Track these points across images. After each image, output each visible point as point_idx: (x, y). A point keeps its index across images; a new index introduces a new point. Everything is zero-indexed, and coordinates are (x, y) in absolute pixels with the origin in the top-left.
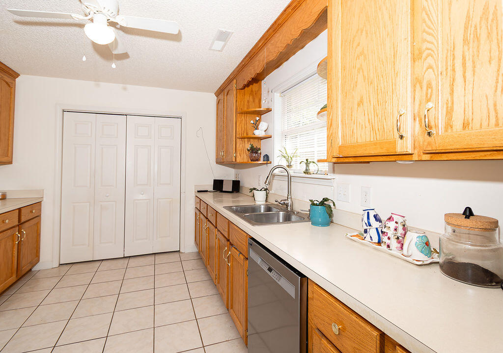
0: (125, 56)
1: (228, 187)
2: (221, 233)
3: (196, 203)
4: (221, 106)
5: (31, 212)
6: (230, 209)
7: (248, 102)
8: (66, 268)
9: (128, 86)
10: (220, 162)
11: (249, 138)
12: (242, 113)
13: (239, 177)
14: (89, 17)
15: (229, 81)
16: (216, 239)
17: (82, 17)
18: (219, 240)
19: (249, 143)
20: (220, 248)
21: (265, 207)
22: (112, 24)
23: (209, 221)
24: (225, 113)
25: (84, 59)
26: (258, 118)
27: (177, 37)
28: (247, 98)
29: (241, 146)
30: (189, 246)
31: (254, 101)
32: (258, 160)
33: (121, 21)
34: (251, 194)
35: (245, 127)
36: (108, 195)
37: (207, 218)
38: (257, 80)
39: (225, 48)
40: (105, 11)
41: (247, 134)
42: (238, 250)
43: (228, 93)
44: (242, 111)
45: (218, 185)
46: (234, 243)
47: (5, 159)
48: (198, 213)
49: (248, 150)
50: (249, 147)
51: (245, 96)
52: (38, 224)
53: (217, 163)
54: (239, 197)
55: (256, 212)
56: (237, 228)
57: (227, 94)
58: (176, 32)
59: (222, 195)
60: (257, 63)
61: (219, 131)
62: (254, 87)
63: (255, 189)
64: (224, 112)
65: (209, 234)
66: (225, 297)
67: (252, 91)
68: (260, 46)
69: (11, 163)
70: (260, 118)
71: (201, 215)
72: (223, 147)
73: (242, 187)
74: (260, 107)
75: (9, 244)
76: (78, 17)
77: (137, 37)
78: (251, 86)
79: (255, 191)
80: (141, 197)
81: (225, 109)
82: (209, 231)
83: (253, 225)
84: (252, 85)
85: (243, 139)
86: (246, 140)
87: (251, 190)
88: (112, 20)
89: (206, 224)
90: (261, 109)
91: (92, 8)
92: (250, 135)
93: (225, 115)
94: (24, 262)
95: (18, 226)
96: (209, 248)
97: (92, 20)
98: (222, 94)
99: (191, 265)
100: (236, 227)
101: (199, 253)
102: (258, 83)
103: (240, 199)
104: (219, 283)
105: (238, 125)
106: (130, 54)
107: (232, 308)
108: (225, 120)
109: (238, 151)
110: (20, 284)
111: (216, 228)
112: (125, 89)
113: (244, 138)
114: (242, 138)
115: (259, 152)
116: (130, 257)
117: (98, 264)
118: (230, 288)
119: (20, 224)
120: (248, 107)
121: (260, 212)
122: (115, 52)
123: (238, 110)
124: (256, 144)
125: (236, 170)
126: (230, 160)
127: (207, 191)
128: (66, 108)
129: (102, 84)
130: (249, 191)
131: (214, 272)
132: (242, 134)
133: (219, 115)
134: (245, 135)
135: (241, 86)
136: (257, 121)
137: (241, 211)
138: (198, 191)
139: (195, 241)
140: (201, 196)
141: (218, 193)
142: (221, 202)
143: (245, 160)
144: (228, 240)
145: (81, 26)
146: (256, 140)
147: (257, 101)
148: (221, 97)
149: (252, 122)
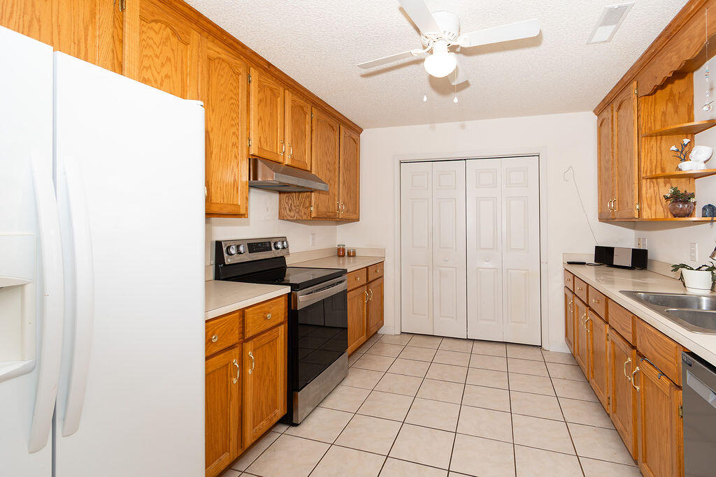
0: (466, 85)
1: (623, 259)
2: (618, 333)
3: (568, 280)
4: (606, 130)
5: (376, 271)
6: (633, 295)
7: (664, 114)
8: (408, 338)
9: (466, 123)
10: (605, 218)
11: (668, 178)
12: (651, 136)
13: (644, 245)
14: (428, 49)
15: (623, 86)
16: (605, 341)
17: (421, 51)
18: (613, 343)
19: (668, 185)
20: (617, 357)
21: (711, 301)
22: (452, 49)
23: (591, 309)
24: (615, 139)
25: (425, 99)
26: (686, 141)
27: (535, 41)
28: (660, 108)
29: (651, 191)
30: (556, 342)
31: (676, 112)
32: (689, 215)
33: (463, 42)
34: (676, 275)
35: (659, 158)
36: (447, 259)
37: (587, 306)
38: (684, 72)
39: (617, 34)
40: (446, 36)
41: (663, 170)
42: (656, 368)
43: (620, 105)
44: (651, 133)
45: (604, 256)
46: (648, 355)
47: (354, 217)
48: (570, 295)
49: (667, 198)
50: (668, 192)
51: (657, 107)
52: (381, 286)
53: (601, 219)
54: (646, 278)
55: (689, 307)
56: (653, 330)
57: (619, 108)
58: (536, 34)
59: (612, 271)
60: (685, 43)
61: (603, 169)
62: (678, 86)
63: (684, 266)
64: (612, 138)
65: (592, 331)
66: (629, 439)
67: (671, 94)
68: (694, 10)
69: (358, 220)
70: (692, 140)
71: (577, 301)
72: (613, 195)
73: (651, 261)
74: (691, 119)
75: (361, 301)
76: (417, 52)
77: (480, 56)
78: (669, 85)
79: (684, 271)
80: (486, 264)
81: (615, 133)
82: (592, 326)
83: (691, 330)
84: (673, 83)
85: (654, 180)
86: (661, 181)
87: (676, 268)
88: (453, 43)
89: (585, 315)
90: (695, 123)
91: (432, 37)
92: (670, 170)
93: (615, 143)
94: (372, 323)
95: (366, 284)
96: (593, 353)
97: (431, 52)
98: (609, 109)
99: (562, 371)
100: (650, 328)
101: (573, 356)
102: (686, 78)
103: (649, 280)
104: (615, 412)
105: (643, 157)
106: (470, 81)
107: (645, 461)
108: (615, 150)
109: (644, 199)
110: (369, 345)
111: (607, 323)
112: (463, 127)
113: (657, 178)
114: (653, 178)
115: (692, 200)
116: (474, 340)
117: (439, 340)
118: (639, 427)
119: (368, 283)
120: (664, 122)
121: (699, 307)
122: (454, 83)
123: (643, 132)
124: (683, 187)
125: (638, 232)
126: (630, 216)
127: (584, 264)
128: (403, 159)
129: (438, 125)
130: (672, 269)
131: (605, 393)
132: (651, 172)
133: (602, 143)
134: (659, 172)
135: (649, 89)
136: (686, 145)
137: (659, 303)
138: (569, 263)
139: (566, 336)
140: (575, 270)
141: (604, 268)
142: (612, 282)
143: (661, 215)
144: (634, 347)
145: (419, 61)
146: (683, 180)
147: (683, 110)
148: (606, 114)
149: (674, 148)
